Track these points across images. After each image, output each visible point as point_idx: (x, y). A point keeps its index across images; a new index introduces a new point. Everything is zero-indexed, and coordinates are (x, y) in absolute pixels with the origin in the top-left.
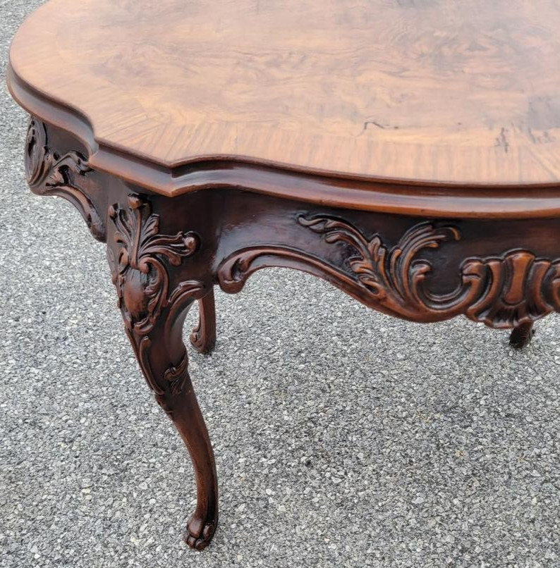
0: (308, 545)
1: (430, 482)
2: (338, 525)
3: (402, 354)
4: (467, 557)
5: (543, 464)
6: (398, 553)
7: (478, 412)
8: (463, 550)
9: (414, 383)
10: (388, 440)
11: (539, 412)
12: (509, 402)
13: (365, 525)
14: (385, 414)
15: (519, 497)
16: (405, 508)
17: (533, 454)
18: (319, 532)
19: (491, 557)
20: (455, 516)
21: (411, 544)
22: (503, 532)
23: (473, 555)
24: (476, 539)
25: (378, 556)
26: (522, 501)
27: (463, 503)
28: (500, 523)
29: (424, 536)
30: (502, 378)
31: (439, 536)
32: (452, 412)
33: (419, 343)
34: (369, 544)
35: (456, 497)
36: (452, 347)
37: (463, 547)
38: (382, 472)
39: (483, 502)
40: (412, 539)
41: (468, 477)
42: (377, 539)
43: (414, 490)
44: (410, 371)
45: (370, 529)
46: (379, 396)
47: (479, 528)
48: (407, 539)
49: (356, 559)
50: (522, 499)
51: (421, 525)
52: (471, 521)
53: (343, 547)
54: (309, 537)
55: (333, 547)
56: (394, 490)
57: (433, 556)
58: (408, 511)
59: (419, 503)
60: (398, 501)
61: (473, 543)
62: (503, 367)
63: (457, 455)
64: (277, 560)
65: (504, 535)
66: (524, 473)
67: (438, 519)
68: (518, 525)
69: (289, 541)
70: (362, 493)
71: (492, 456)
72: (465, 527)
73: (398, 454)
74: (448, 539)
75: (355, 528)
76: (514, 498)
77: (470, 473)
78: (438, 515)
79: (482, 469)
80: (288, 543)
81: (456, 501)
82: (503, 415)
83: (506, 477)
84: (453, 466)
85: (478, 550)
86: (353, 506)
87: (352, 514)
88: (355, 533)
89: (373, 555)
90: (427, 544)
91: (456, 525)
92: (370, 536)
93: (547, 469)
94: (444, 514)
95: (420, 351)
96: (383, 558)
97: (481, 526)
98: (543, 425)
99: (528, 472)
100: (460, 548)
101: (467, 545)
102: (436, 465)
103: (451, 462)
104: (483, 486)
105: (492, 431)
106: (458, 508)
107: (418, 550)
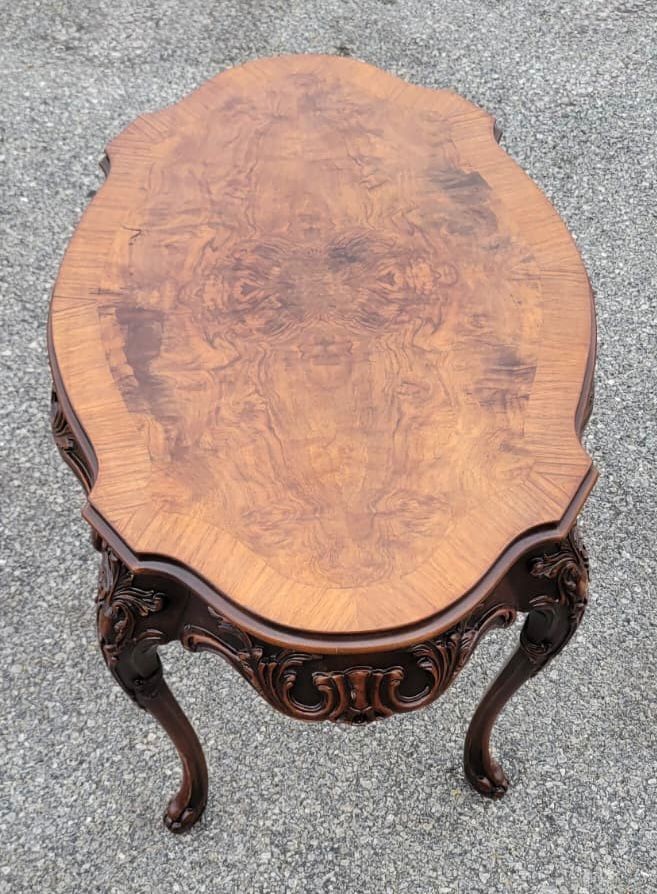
0: (246, 716)
1: (398, 784)
2: (287, 729)
3: (559, 675)
4: (330, 856)
5: (503, 879)
6: (292, 794)
7: (531, 786)
8: (335, 851)
9: (524, 707)
10: (423, 720)
11: (581, 847)
12: (572, 811)
13: (304, 752)
14: (456, 701)
15: (440, 873)
16: (348, 776)
17: (511, 865)
18: (268, 718)
19: (344, 877)
20: (371, 824)
21: (309, 801)
22: (383, 877)
23: (335, 861)
24: (357, 855)
25: (276, 779)
26: (436, 878)
27: (393, 825)
28: (392, 869)
29: (327, 808)
30: (604, 790)
31: (336, 821)
32: (511, 762)
33: (590, 683)
34: (284, 766)
35: (395, 815)
36: (612, 717)
37: (338, 848)
38: (377, 735)
39: (408, 842)
40: (317, 800)
41: (431, 815)
42: (295, 769)
43: (376, 774)
44: (539, 695)
45: (302, 758)
46: (478, 683)
47: (372, 852)
48: (313, 795)
49: (259, 763)
50: (440, 878)
51: (338, 800)
52: (375, 842)
53: (266, 746)
54: (257, 713)
55: (260, 738)
56: (363, 756)
57: (309, 826)
58: (347, 781)
59: (364, 786)
60: (353, 766)
61: (351, 855)
62: (623, 782)
63: (453, 793)
64: (214, 700)
65: (380, 879)
66: (476, 866)
67: (358, 811)
68: (401, 887)
69: (241, 699)
70: (339, 731)
71: (477, 825)
72: (363, 840)
73: (412, 738)
74: (339, 832)
75: (294, 745)
76: (435, 870)
77: (438, 815)
78: (361, 809)
79: (451, 824)
80: (238, 699)
81: (390, 818)
82: (547, 812)
83: (458, 851)
84: (434, 795)
85: (345, 863)
86: (318, 731)
87: (308, 735)
88: (288, 748)
89: (274, 776)
90: (319, 815)
91: (360, 830)
92: (294, 761)
93: (500, 886)
94: (365, 814)
95: (577, 690)
96: (277, 785)
97: (376, 854)
98: (563, 858)
99: (481, 869)
100: (336, 846)
101: (343, 851)
102: (424, 778)
103: (439, 790)
104: (430, 834)
105: (514, 811)
106: (383, 823)
107: (307, 811)
